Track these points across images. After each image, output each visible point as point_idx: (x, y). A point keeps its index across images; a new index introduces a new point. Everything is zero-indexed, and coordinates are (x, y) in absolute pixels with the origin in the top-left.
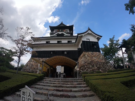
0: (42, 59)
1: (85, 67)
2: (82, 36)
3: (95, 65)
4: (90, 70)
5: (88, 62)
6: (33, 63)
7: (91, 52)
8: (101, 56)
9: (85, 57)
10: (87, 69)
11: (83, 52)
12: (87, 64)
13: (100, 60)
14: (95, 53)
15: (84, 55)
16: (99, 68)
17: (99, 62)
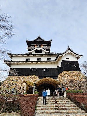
0: (22, 77)
1: (67, 86)
2: (62, 56)
3: (75, 84)
4: (72, 89)
5: (69, 81)
6: (12, 82)
7: (71, 71)
8: (82, 76)
9: (66, 76)
10: (69, 88)
11: (64, 71)
12: (68, 83)
13: (80, 79)
14: (75, 72)
15: (65, 74)
16: (80, 88)
17: (79, 81)
